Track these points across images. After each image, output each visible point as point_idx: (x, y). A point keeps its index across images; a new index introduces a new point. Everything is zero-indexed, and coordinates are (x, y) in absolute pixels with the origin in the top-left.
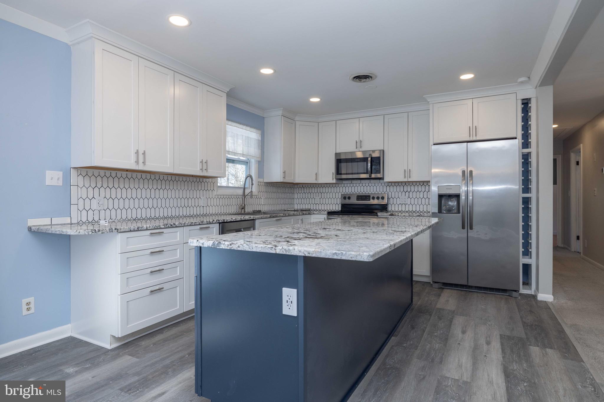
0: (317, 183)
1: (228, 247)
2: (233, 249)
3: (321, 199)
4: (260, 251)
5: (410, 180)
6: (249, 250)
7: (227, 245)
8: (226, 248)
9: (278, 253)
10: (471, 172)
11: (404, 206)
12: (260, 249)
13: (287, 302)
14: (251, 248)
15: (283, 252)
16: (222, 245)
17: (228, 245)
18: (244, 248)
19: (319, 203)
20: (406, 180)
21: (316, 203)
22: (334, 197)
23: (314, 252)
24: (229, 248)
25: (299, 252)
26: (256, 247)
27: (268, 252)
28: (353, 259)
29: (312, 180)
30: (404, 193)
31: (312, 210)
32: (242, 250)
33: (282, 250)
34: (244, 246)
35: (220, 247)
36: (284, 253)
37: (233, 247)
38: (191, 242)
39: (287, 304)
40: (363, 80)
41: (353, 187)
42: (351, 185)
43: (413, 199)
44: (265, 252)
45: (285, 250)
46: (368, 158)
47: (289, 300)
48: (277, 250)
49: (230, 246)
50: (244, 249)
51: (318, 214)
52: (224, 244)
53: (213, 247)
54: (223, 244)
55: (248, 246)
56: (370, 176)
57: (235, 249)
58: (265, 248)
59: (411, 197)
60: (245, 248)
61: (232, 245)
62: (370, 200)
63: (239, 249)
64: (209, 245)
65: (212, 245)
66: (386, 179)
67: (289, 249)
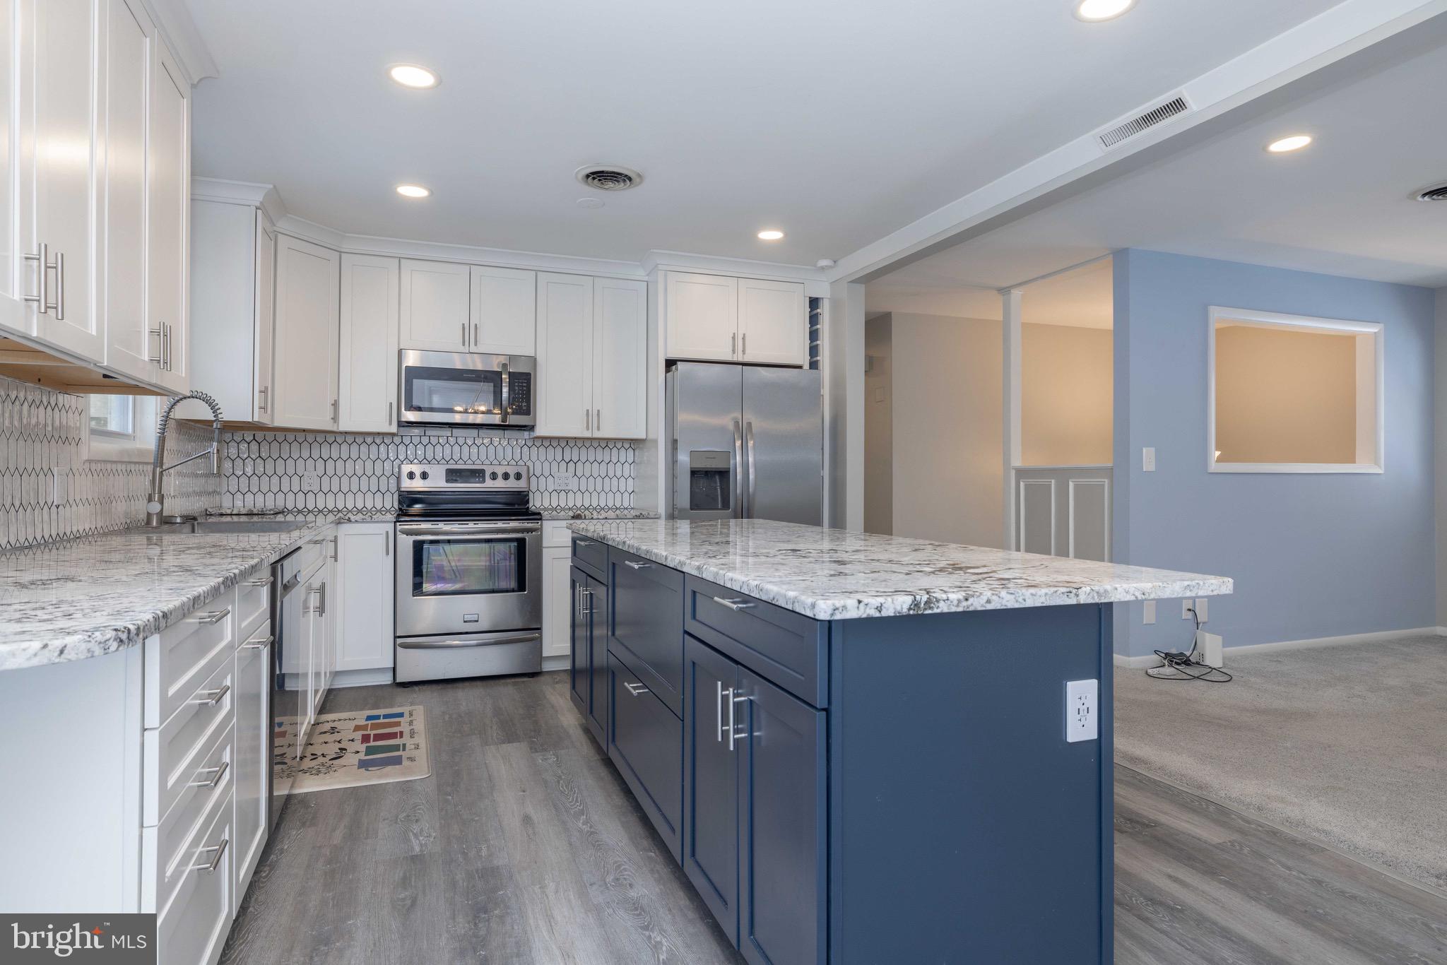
0: (335, 429)
1: (958, 606)
2: (971, 609)
3: (325, 479)
4: (1044, 605)
5: (597, 434)
6: (1017, 606)
7: (955, 602)
8: (954, 609)
9: (1082, 602)
10: (749, 424)
11: (563, 494)
12: (1043, 599)
13: (1079, 714)
14: (1020, 599)
15: (1093, 598)
16: (942, 604)
17: (959, 601)
18: (1004, 602)
19: (316, 488)
20: (588, 434)
21: (306, 488)
22: (369, 473)
23: (1153, 589)
24: (960, 609)
25: (1125, 594)
26: (1032, 595)
27: (1062, 603)
28: (1215, 593)
29: (321, 421)
30: (563, 465)
31: (290, 512)
32: (999, 608)
33: (1091, 594)
34: (1003, 598)
35: (936, 611)
36: (1097, 600)
37: (972, 604)
38: (837, 609)
39: (1079, 717)
40: (610, 184)
41: (430, 447)
42: (425, 440)
43: (583, 480)
44: (1054, 604)
45: (1098, 593)
46: (500, 373)
47: (1082, 708)
48: (1080, 597)
49: (965, 604)
50: (1002, 605)
51: (363, 521)
52: (948, 600)
53: (911, 612)
54: (944, 601)
55: (1013, 597)
56: (504, 420)
57: (979, 609)
58: (1054, 594)
59: (579, 473)
60: (1007, 603)
61: (971, 600)
62: (484, 481)
63: (989, 607)
64: (899, 608)
65: (910, 609)
66: (541, 431)
67: (1106, 591)
